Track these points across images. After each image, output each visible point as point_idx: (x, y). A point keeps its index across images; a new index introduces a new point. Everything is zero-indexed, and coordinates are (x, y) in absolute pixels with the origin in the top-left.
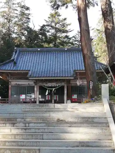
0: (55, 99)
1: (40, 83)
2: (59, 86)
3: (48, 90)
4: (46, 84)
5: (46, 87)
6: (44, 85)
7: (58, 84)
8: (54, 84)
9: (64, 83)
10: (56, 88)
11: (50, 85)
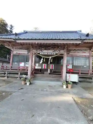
0: (51, 68)
1: (33, 50)
2: (56, 54)
3: (43, 59)
4: (41, 52)
5: (41, 55)
6: (38, 52)
7: (55, 52)
8: (50, 52)
9: (63, 51)
10: (53, 57)
11: (45, 52)
